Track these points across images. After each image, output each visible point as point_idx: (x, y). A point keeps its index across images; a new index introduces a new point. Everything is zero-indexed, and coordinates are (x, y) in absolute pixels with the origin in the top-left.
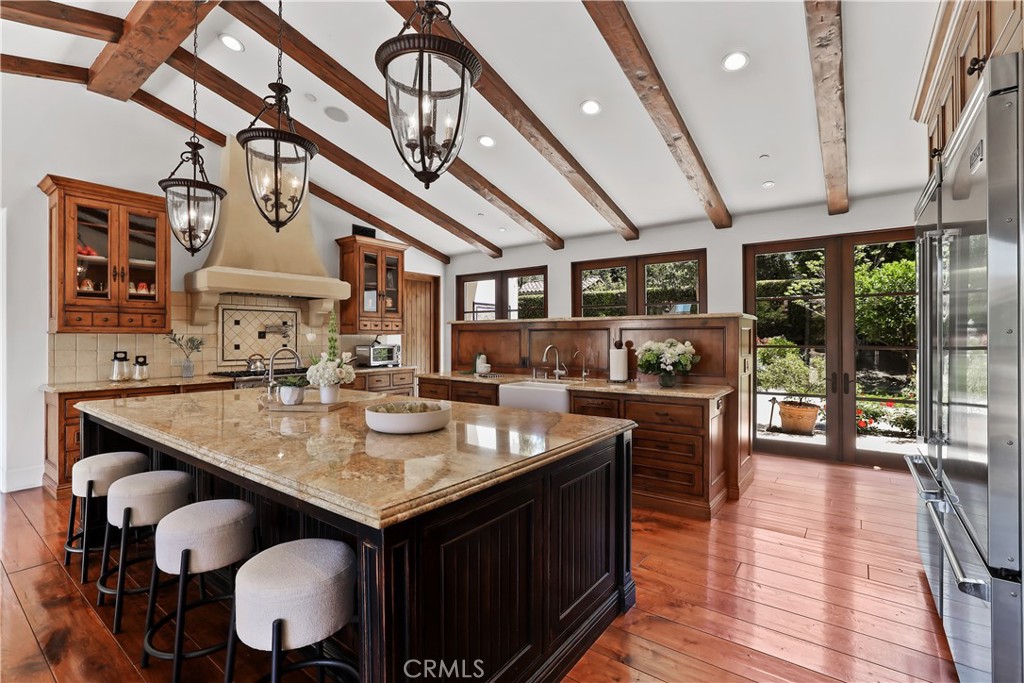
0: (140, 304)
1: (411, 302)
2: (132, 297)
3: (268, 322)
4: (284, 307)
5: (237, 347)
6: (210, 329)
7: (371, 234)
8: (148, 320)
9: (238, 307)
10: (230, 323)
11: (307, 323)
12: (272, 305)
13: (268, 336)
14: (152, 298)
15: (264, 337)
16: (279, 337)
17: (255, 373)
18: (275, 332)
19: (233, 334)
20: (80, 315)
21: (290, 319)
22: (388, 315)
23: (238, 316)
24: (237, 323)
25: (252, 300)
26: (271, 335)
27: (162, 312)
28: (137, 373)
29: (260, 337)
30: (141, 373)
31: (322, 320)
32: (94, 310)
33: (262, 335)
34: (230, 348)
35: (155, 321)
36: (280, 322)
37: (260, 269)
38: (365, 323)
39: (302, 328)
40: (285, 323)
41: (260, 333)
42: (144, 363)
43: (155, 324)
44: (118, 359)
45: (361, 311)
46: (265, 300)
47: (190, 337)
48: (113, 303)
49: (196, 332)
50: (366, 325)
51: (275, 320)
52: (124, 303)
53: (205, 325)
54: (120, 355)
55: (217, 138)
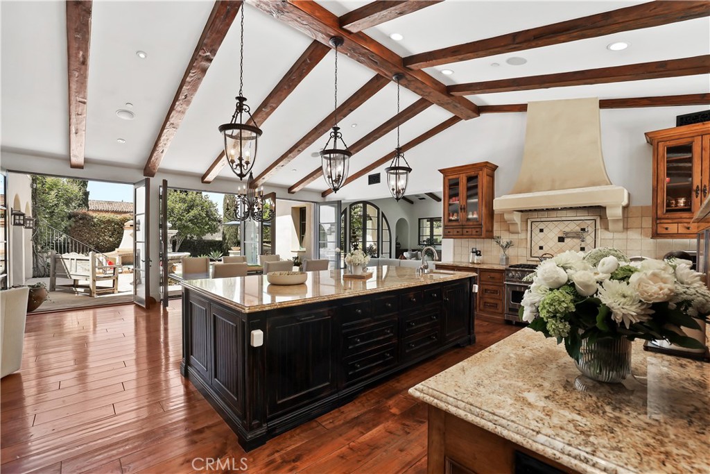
0: (471, 223)
3: (567, 230)
4: (582, 215)
5: (541, 248)
6: (522, 236)
8: (474, 232)
9: (542, 220)
10: (536, 231)
11: (607, 229)
12: (570, 215)
13: (566, 240)
15: (563, 241)
16: (577, 241)
18: (573, 237)
19: (538, 239)
21: (588, 225)
23: (542, 226)
24: (541, 231)
25: (554, 214)
26: (569, 239)
27: (480, 226)
28: (476, 259)
29: (559, 241)
30: (478, 260)
31: (621, 224)
32: (454, 227)
33: (561, 239)
34: (536, 248)
35: (477, 232)
36: (578, 229)
38: (666, 226)
39: (601, 234)
40: (583, 230)
41: (559, 238)
42: (480, 255)
43: (477, 233)
44: (473, 252)
45: (659, 212)
46: (564, 212)
47: (508, 241)
48: (461, 223)
49: (514, 237)
50: (667, 229)
51: (574, 227)
52: (464, 223)
53: (518, 233)
54: (474, 250)
55: (522, 108)
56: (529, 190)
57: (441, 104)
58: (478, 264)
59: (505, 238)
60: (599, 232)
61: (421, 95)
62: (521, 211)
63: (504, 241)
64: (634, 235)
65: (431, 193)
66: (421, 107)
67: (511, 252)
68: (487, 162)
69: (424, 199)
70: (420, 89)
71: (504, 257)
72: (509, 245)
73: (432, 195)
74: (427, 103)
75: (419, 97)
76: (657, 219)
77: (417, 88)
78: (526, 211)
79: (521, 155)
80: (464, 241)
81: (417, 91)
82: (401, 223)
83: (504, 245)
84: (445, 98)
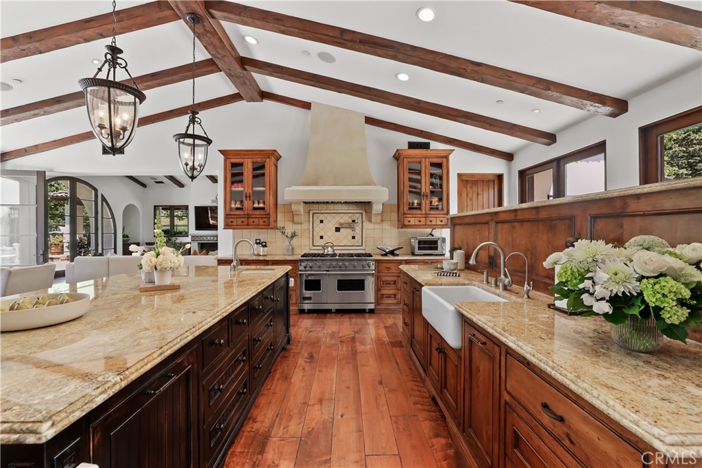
0: (257, 212)
1: (471, 199)
2: (255, 209)
3: (342, 221)
4: (353, 209)
5: (322, 237)
6: (305, 226)
7: (426, 146)
8: (261, 222)
10: (317, 222)
11: (370, 221)
12: (344, 208)
13: (341, 230)
14: (263, 209)
16: (349, 231)
17: (327, 255)
18: (347, 228)
19: (319, 229)
20: (232, 220)
21: (357, 217)
22: (432, 212)
23: (322, 217)
24: (322, 221)
25: (331, 206)
26: (344, 230)
27: (268, 216)
28: (261, 250)
29: (336, 231)
30: (263, 251)
31: (380, 218)
32: (238, 217)
33: (338, 230)
34: (317, 238)
35: (264, 222)
36: (350, 220)
37: (324, 185)
38: (409, 219)
39: (367, 225)
40: (354, 221)
41: (336, 228)
42: (265, 246)
43: (265, 224)
44: (257, 243)
45: (405, 210)
46: (340, 205)
47: (293, 231)
48: (246, 212)
49: (297, 227)
50: (409, 221)
51: (347, 219)
52: (250, 212)
53: (301, 224)
54: (258, 241)
55: (306, 105)
56: (315, 184)
57: (229, 75)
58: (264, 256)
59: (290, 229)
60: (364, 224)
61: (212, 55)
62: (305, 203)
63: (289, 231)
64: (386, 226)
65: (171, 177)
66: (206, 69)
67: (295, 241)
68: (275, 151)
69: (162, 182)
70: (215, 47)
71: (291, 248)
72: (294, 235)
73: (172, 178)
74: (214, 68)
75: (209, 57)
76: (404, 214)
77: (212, 44)
78: (309, 203)
79: (304, 149)
80: (246, 232)
81: (211, 48)
82: (129, 210)
83: (289, 235)
84: (237, 68)
